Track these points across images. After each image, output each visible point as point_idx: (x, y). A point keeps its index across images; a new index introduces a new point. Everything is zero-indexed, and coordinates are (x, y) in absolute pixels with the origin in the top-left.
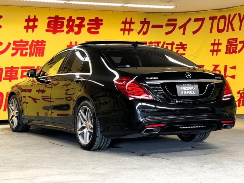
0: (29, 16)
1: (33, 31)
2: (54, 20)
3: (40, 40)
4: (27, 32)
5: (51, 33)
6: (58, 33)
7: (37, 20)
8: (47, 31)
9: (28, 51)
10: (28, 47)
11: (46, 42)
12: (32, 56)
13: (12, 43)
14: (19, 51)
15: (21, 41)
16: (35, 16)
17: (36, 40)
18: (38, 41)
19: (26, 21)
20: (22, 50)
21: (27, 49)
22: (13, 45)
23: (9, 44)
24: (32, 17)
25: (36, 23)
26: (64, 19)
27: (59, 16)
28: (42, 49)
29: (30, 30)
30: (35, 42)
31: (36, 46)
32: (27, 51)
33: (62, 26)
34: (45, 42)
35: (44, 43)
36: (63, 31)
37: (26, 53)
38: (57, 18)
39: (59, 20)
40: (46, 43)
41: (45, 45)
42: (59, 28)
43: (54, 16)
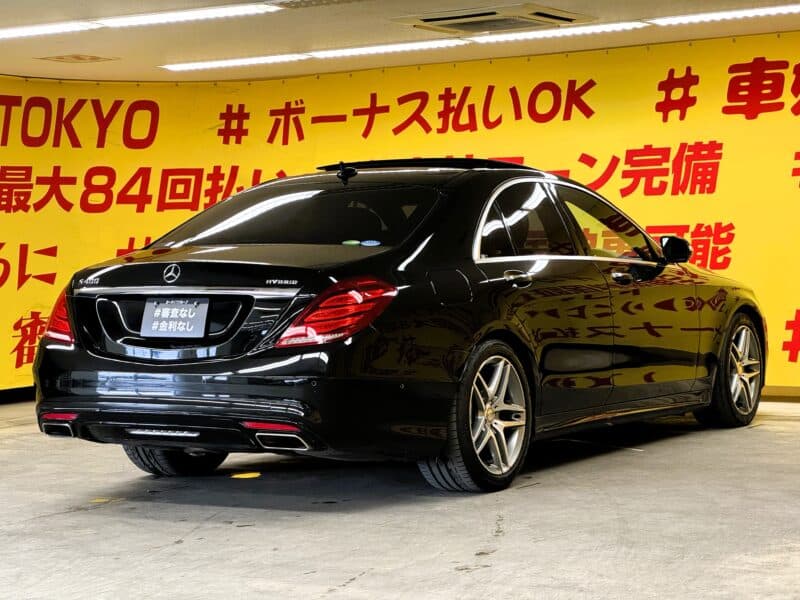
0: (672, 72)
1: (682, 117)
2: (749, 73)
3: (706, 142)
4: (665, 119)
5: (741, 117)
6: (762, 116)
7: (695, 80)
8: (727, 110)
9: (669, 179)
10: (668, 165)
11: (724, 147)
12: (680, 193)
13: (622, 157)
14: (643, 181)
15: (648, 150)
16: (689, 69)
17: (691, 142)
18: (699, 146)
19: (662, 86)
20: (650, 175)
21: (665, 172)
22: (627, 163)
23: (615, 161)
24: (680, 74)
25: (693, 91)
26: (784, 65)
27: (768, 60)
28: (710, 169)
29: (674, 114)
30: (691, 148)
31: (693, 162)
32: (664, 179)
33: (777, 90)
34: (720, 146)
35: (718, 152)
36: (780, 106)
37: (663, 185)
38: (759, 64)
39: (767, 72)
40: (724, 151)
41: (719, 156)
42: (767, 97)
43: (750, 60)
